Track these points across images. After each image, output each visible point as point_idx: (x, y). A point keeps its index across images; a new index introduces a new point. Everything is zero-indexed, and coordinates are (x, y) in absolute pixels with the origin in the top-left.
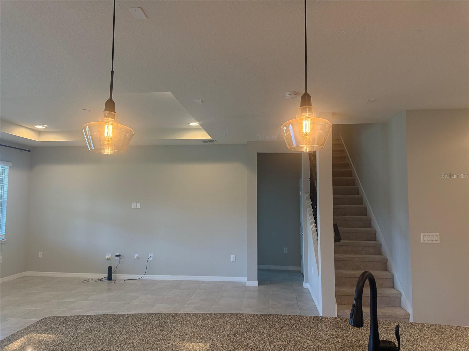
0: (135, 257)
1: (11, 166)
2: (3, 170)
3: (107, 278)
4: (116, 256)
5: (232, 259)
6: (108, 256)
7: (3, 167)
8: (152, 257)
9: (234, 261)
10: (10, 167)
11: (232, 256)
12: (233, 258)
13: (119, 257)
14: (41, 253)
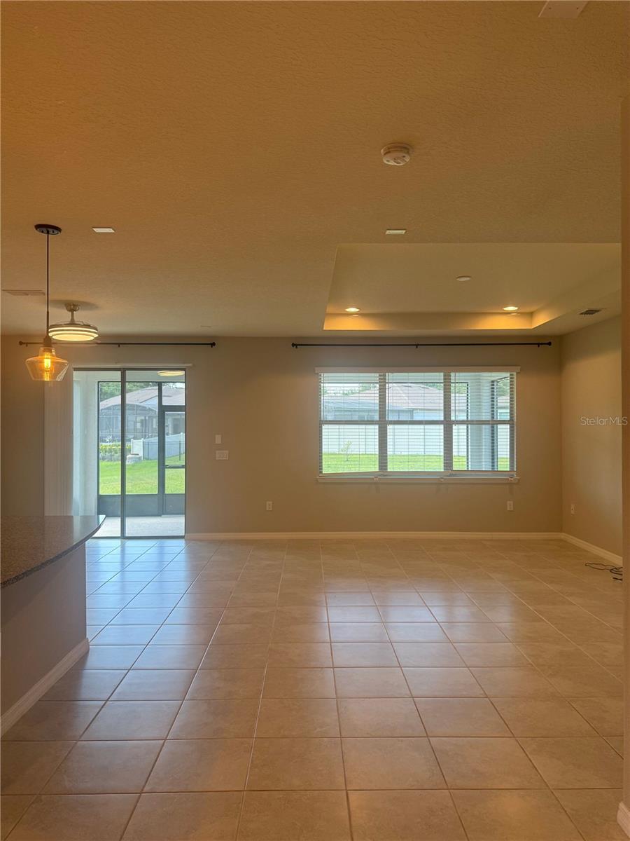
1: (518, 371)
7: (512, 375)
10: (517, 373)
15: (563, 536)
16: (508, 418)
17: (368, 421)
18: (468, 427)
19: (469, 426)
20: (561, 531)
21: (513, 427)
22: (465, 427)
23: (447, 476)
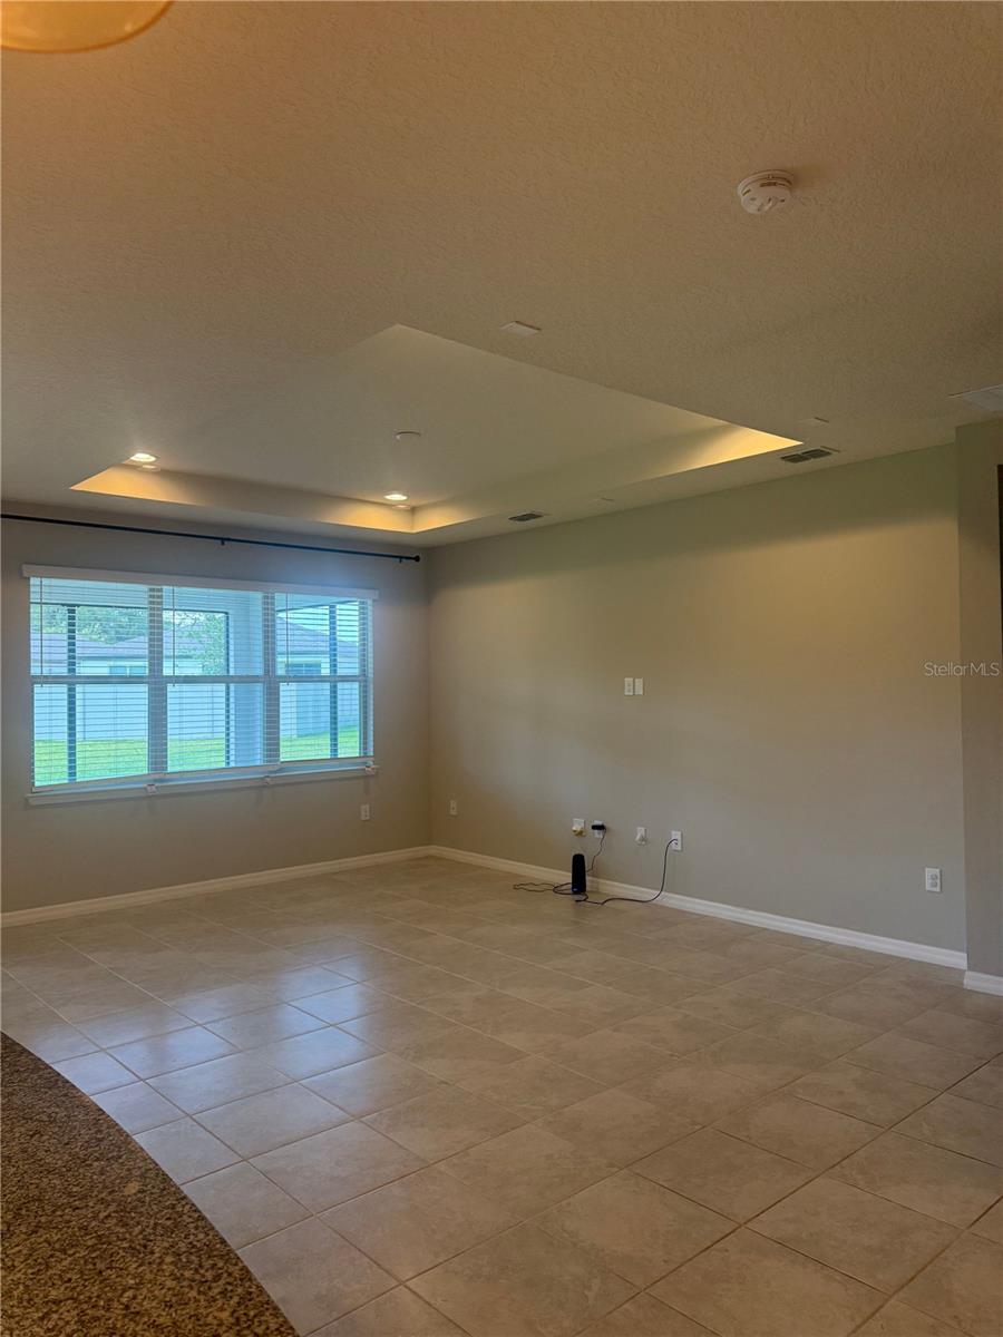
0: (638, 837)
1: (376, 598)
2: (363, 608)
3: (570, 886)
4: (594, 827)
5: (928, 882)
6: (577, 827)
7: (363, 603)
8: (679, 843)
9: (938, 889)
10: (374, 601)
11: (930, 872)
12: (934, 878)
13: (601, 832)
14: (453, 804)
15: (434, 850)
16: (356, 672)
17: (131, 677)
18: (228, 688)
19: (232, 686)
20: (429, 842)
21: (366, 686)
22: (222, 687)
23: (276, 772)
